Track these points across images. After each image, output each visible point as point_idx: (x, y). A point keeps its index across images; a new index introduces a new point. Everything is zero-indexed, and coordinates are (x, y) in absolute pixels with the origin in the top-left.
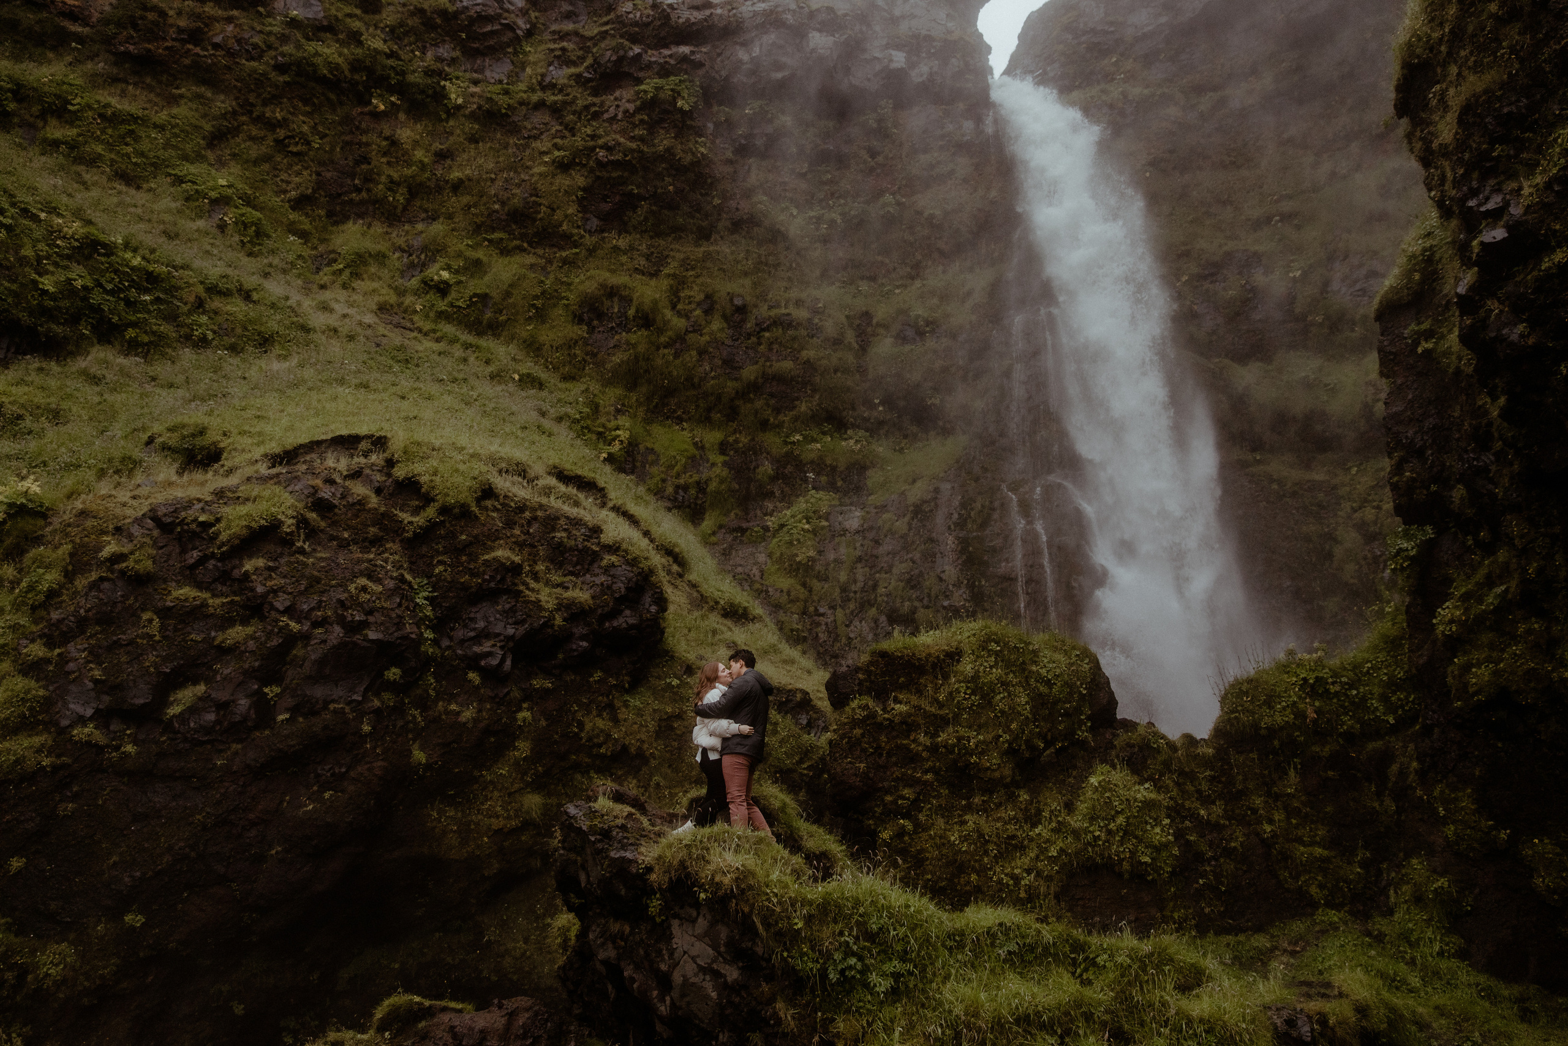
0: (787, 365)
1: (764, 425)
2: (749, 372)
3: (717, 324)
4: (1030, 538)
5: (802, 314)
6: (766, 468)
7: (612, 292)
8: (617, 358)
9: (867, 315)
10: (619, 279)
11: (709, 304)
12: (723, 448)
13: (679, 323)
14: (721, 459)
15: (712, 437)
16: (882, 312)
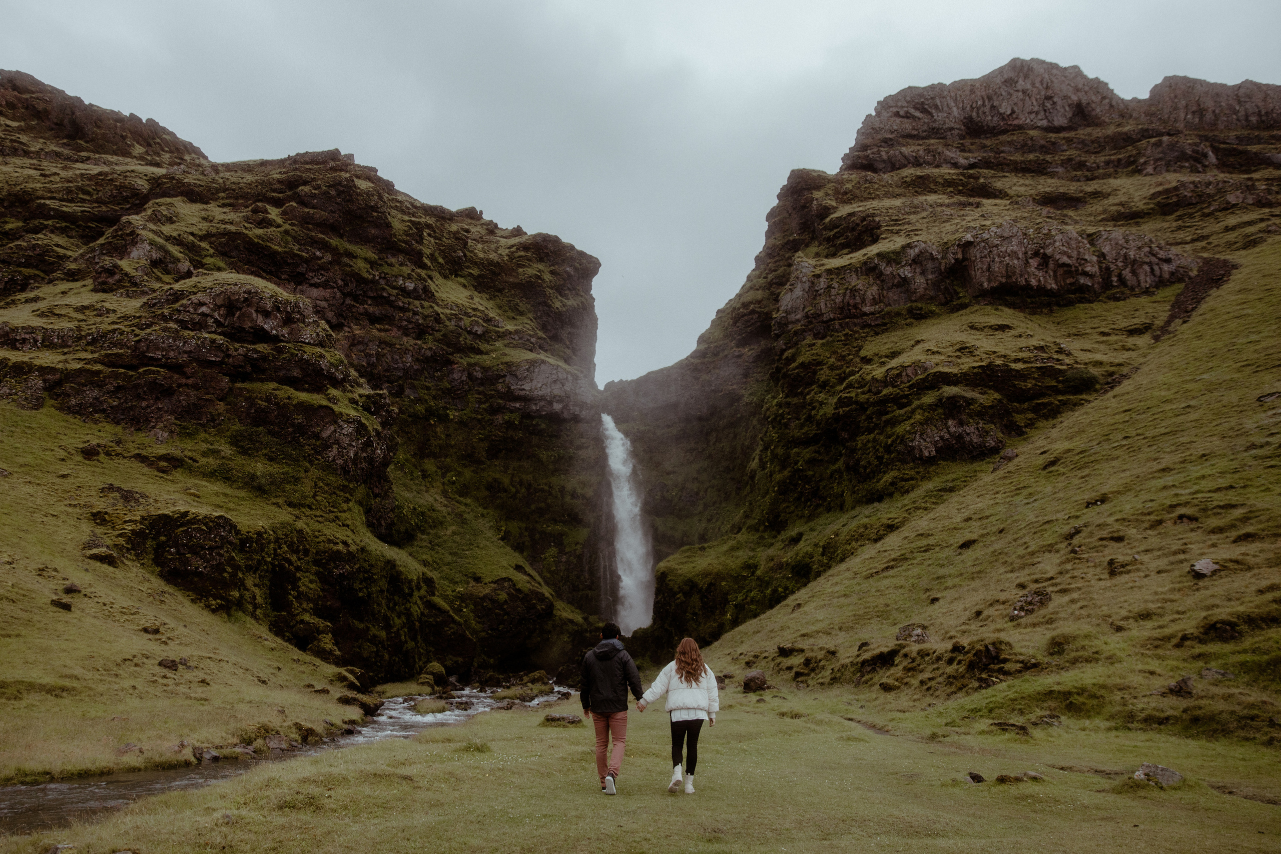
0: (543, 505)
1: (537, 522)
2: (533, 507)
3: (523, 490)
4: (605, 567)
5: (547, 488)
6: (537, 536)
7: (495, 480)
8: (498, 501)
9: (563, 487)
10: (497, 476)
11: (521, 483)
12: (526, 529)
13: (514, 490)
14: (526, 534)
15: (524, 525)
16: (569, 487)
